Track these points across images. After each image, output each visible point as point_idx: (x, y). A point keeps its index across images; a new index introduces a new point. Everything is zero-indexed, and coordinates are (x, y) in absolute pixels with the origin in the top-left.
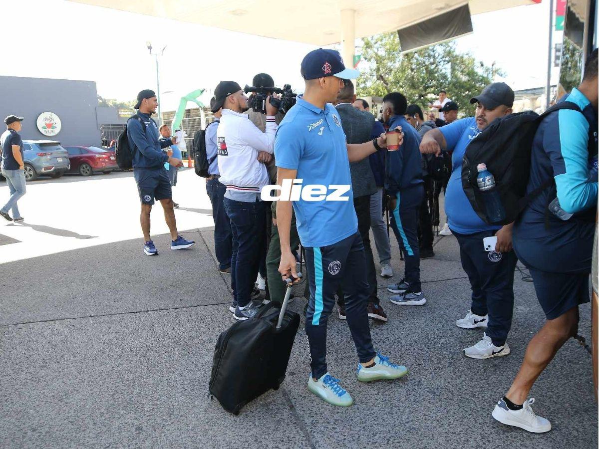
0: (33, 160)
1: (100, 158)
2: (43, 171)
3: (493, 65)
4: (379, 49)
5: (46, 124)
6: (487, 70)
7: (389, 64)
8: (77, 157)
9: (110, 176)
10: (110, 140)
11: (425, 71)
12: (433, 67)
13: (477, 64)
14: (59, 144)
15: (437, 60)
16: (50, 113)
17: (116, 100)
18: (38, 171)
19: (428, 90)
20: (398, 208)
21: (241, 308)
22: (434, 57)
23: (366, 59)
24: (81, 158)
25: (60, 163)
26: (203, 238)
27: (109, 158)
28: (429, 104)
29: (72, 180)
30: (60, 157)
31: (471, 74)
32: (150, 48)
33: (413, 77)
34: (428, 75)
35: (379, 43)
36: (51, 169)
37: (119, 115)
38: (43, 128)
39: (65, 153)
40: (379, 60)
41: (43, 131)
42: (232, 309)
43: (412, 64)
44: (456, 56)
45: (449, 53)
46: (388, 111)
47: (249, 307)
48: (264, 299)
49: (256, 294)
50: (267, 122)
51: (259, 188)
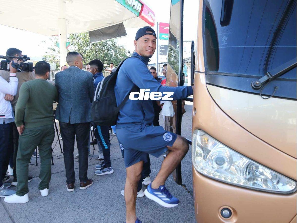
4: (79, 40)
7: (85, 48)
11: (102, 53)
12: (106, 51)
13: (127, 51)
15: (108, 48)
22: (106, 46)
23: (72, 45)
31: (124, 56)
34: (104, 55)
35: (79, 37)
40: (79, 46)
43: (96, 49)
44: (117, 47)
45: (114, 45)
46: (95, 70)
47: (2, 188)
48: (13, 182)
49: (7, 179)
50: (11, 76)
51: (5, 116)
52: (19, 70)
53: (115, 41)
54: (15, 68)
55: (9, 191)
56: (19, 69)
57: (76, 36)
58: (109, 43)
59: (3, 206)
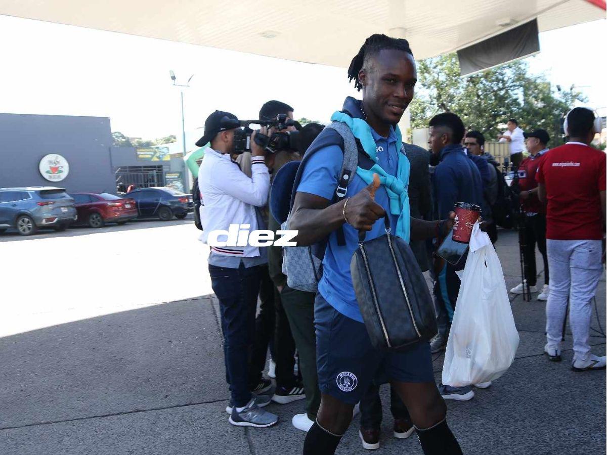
0: (32, 210)
1: (113, 206)
2: (44, 222)
3: (571, 89)
4: (440, 74)
5: (51, 168)
6: (565, 95)
7: (452, 91)
8: (86, 205)
9: (126, 227)
10: (126, 184)
11: (493, 98)
12: (502, 93)
13: (554, 88)
14: (64, 190)
15: (507, 85)
16: (55, 155)
17: (140, 139)
18: (38, 223)
19: (498, 120)
20: (445, 271)
21: (239, 410)
22: (503, 81)
23: (424, 85)
24: (91, 206)
25: (64, 213)
26: (213, 308)
27: (123, 206)
28: (499, 135)
29: (79, 233)
30: (64, 207)
31: (547, 99)
32: (174, 78)
33: (480, 105)
34: (497, 102)
35: (439, 67)
36: (53, 221)
37: (137, 156)
38: (48, 172)
39: (71, 201)
40: (439, 86)
41: (46, 176)
42: (229, 410)
43: (478, 90)
44: (528, 80)
45: (520, 77)
46: (444, 139)
47: (250, 407)
48: (275, 395)
49: (264, 387)
50: (253, 164)
51: (242, 251)
52: (267, 150)
53: (522, 67)
54: (260, 145)
55: (264, 415)
56: (267, 148)
57: (433, 65)
58: (509, 74)
59: (248, 447)
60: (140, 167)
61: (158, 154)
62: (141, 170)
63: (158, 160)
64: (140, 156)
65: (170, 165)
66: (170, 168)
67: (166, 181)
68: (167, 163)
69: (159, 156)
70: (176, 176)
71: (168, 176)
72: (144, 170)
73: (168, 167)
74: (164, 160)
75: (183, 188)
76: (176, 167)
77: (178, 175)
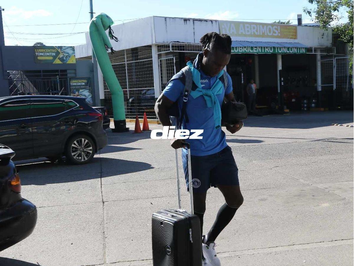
60: (40, 72)
61: (61, 56)
62: (40, 76)
63: (60, 62)
64: (39, 58)
65: (75, 70)
66: (75, 73)
67: (70, 89)
68: (73, 67)
69: (63, 57)
70: (83, 83)
71: (74, 83)
72: (44, 76)
73: (73, 71)
74: (68, 63)
75: (92, 97)
76: (83, 72)
77: (86, 81)
